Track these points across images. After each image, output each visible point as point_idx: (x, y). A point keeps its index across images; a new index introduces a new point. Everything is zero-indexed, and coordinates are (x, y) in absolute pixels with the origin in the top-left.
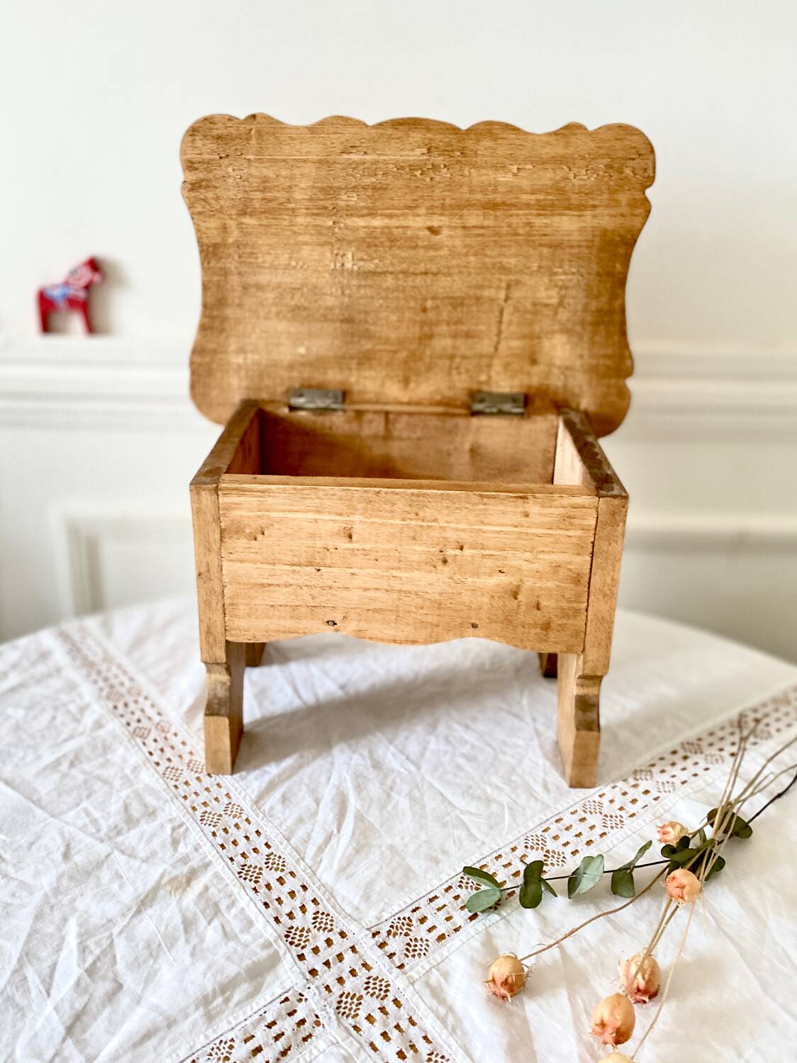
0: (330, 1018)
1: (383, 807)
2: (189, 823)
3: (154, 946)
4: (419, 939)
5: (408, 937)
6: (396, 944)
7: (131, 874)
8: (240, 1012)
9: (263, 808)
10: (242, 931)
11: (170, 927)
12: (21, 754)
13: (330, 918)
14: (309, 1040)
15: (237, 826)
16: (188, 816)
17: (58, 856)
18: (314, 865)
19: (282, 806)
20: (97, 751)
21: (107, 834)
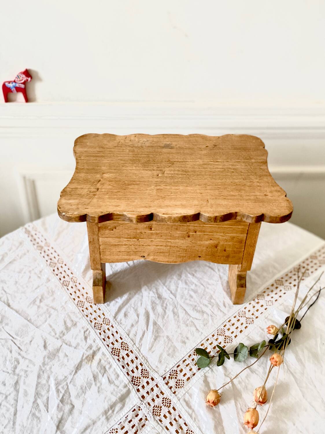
0: (151, 417)
1: (163, 317)
2: (90, 329)
3: (84, 388)
4: (180, 380)
5: (176, 379)
6: (172, 383)
7: (71, 354)
8: (118, 416)
9: (118, 320)
10: (115, 379)
11: (89, 379)
12: (19, 296)
13: (147, 372)
14: (144, 427)
15: (108, 329)
16: (89, 325)
18: (139, 347)
19: (125, 318)
20: (50, 294)
21: (59, 336)
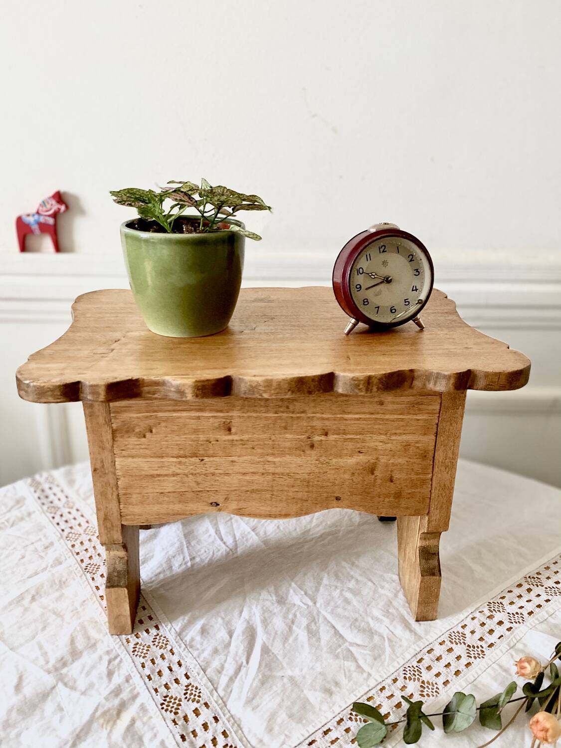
1: (285, 639)
2: (123, 655)
7: (71, 706)
9: (186, 639)
15: (162, 657)
16: (123, 648)
17: (11, 687)
18: (225, 696)
19: (201, 637)
20: (54, 586)
21: (54, 666)
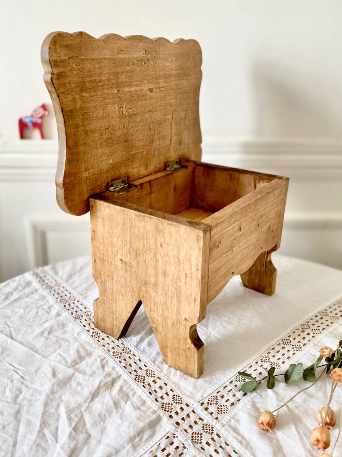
0: (189, 445)
2: (108, 357)
3: (102, 416)
4: (222, 405)
5: (217, 405)
6: (212, 408)
7: (86, 382)
8: (148, 444)
9: (140, 348)
10: (141, 405)
11: (108, 406)
12: (25, 329)
13: (180, 397)
14: (182, 456)
15: (129, 357)
16: (107, 354)
17: (50, 375)
18: (168, 374)
19: (149, 347)
20: (60, 327)
21: (71, 364)
